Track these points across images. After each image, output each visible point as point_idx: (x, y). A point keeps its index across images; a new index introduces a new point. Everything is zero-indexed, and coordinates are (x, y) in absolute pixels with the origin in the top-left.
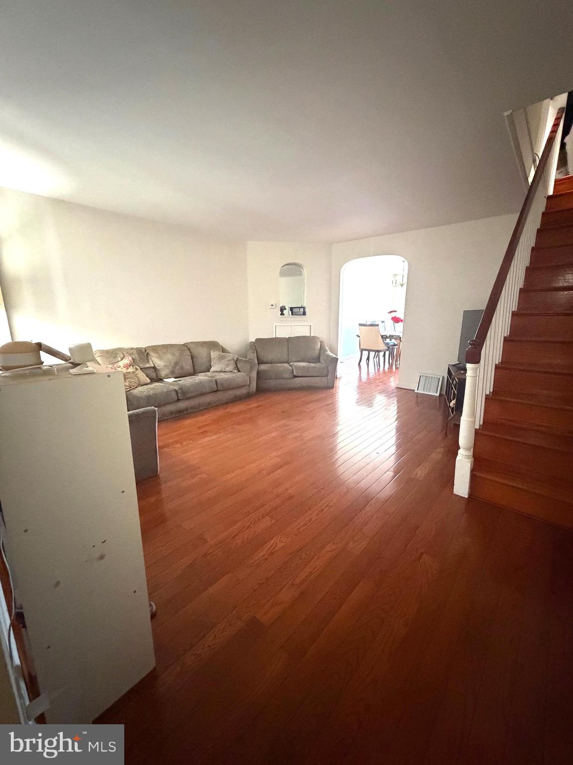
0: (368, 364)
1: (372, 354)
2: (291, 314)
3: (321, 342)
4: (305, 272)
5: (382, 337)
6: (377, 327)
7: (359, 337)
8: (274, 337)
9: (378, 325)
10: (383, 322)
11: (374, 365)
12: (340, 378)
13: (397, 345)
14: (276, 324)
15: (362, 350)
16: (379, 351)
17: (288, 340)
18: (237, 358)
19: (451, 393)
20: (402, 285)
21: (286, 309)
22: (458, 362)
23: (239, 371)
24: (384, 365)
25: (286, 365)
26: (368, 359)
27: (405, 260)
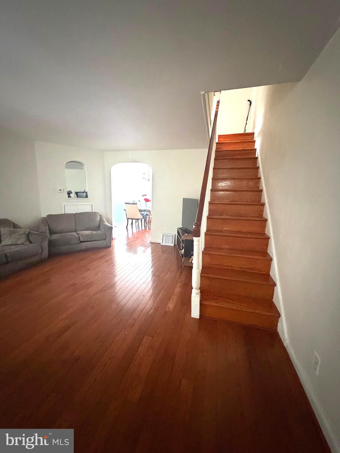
0: (132, 227)
1: (134, 221)
2: (76, 197)
3: (100, 216)
4: (85, 167)
5: (140, 210)
6: (136, 205)
7: (126, 211)
8: (64, 213)
9: (136, 204)
10: (139, 201)
11: (136, 228)
12: (115, 239)
13: (148, 215)
14: (65, 204)
15: (128, 219)
16: (138, 219)
17: (75, 216)
18: (29, 232)
19: (180, 245)
20: (149, 180)
21: (72, 193)
22: (182, 227)
23: (31, 243)
24: (142, 227)
25: (74, 234)
26: (132, 224)
27: (149, 166)
